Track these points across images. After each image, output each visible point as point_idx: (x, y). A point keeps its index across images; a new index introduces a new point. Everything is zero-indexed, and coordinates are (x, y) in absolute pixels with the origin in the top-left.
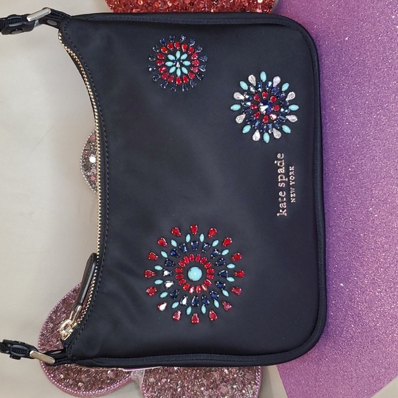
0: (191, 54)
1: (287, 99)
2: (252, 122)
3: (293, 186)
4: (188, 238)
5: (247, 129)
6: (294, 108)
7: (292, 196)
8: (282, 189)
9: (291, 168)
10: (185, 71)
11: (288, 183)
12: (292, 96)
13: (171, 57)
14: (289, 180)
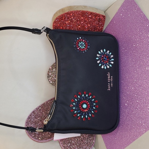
0: (86, 43)
1: (111, 57)
2: (102, 63)
3: (112, 82)
4: (83, 95)
5: (100, 65)
6: (113, 60)
7: (112, 85)
8: (109, 82)
9: (112, 77)
10: (84, 47)
11: (110, 81)
12: (112, 56)
13: (80, 43)
14: (111, 80)
